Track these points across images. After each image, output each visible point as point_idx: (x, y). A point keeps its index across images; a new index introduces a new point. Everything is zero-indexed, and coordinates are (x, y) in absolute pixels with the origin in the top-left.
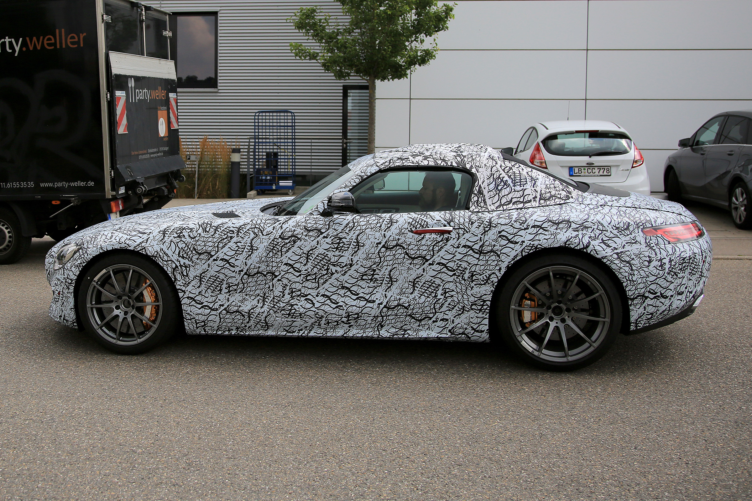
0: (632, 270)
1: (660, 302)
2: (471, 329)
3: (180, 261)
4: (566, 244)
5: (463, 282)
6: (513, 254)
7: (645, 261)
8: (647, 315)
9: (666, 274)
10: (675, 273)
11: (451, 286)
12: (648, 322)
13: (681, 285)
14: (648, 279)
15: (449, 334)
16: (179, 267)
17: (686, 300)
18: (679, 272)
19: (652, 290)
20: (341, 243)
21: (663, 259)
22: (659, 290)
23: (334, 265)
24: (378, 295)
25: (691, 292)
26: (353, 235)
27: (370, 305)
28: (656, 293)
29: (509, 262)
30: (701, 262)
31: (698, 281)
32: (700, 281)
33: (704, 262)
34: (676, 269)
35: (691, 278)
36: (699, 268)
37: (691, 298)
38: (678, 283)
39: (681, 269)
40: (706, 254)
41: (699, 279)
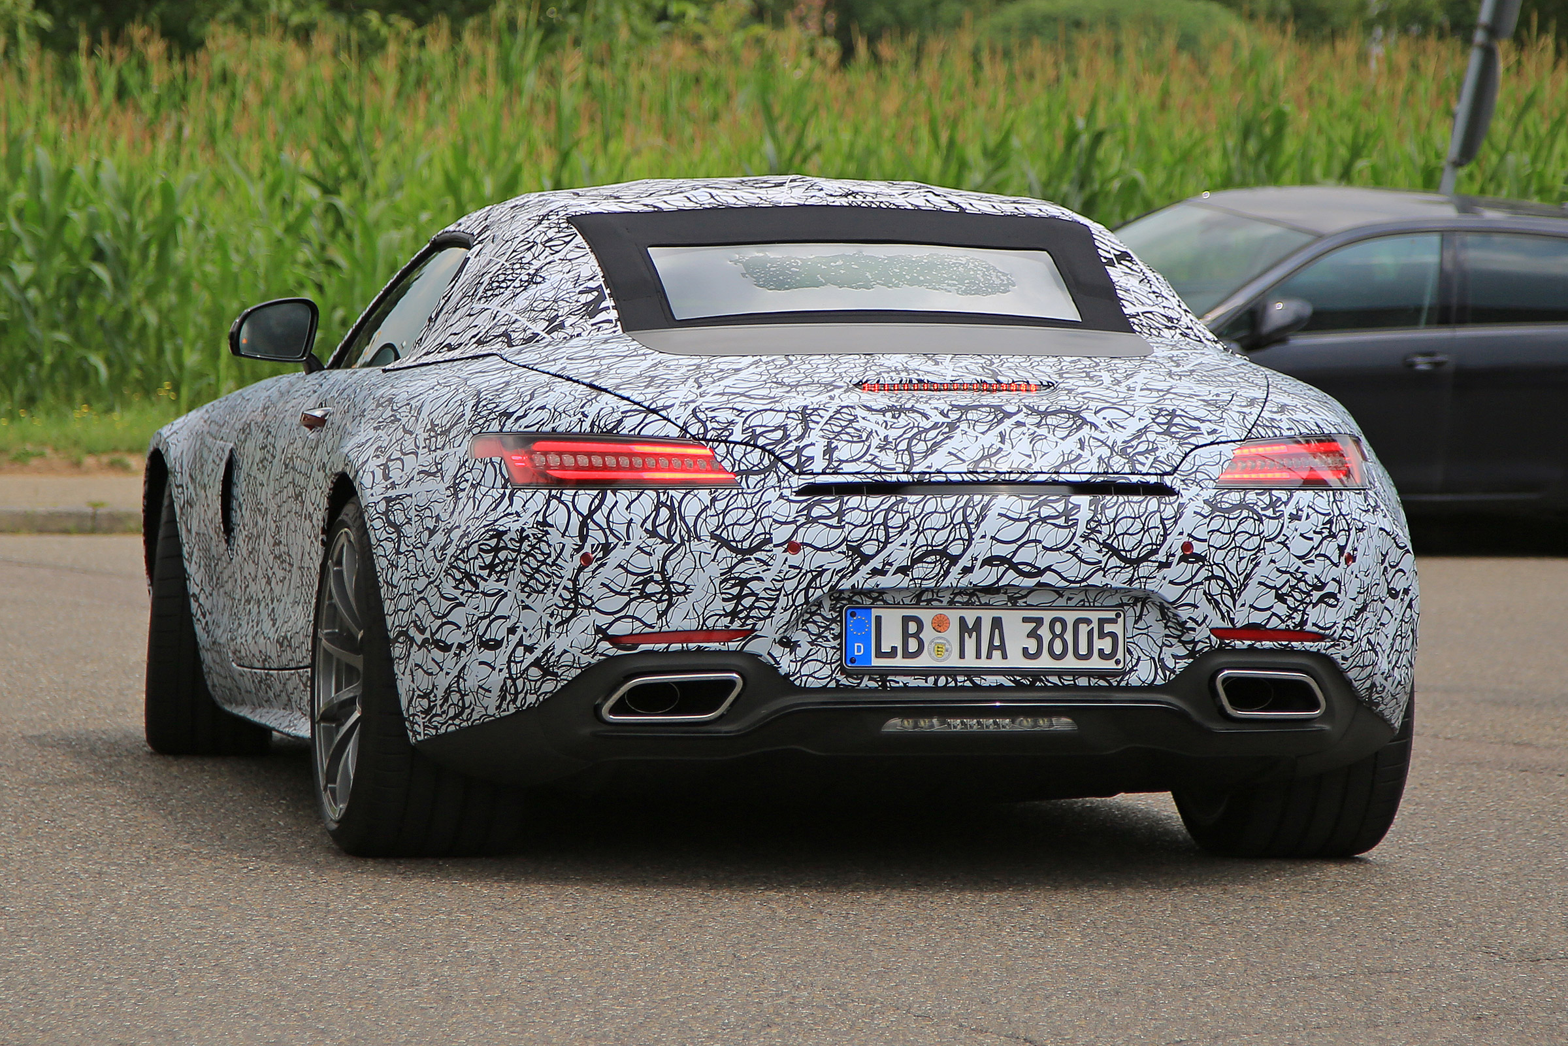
0: (398, 551)
1: (433, 659)
7: (427, 528)
9: (442, 575)
10: (467, 575)
12: (430, 721)
13: (491, 617)
14: (416, 584)
17: (509, 668)
18: (485, 573)
19: (420, 619)
21: (456, 528)
22: (428, 620)
25: (530, 649)
28: (424, 630)
30: (572, 556)
31: (559, 619)
32: (568, 620)
33: (587, 560)
34: (472, 561)
35: (528, 602)
36: (562, 577)
37: (527, 669)
38: (482, 609)
39: (491, 567)
40: (611, 539)
41: (567, 613)
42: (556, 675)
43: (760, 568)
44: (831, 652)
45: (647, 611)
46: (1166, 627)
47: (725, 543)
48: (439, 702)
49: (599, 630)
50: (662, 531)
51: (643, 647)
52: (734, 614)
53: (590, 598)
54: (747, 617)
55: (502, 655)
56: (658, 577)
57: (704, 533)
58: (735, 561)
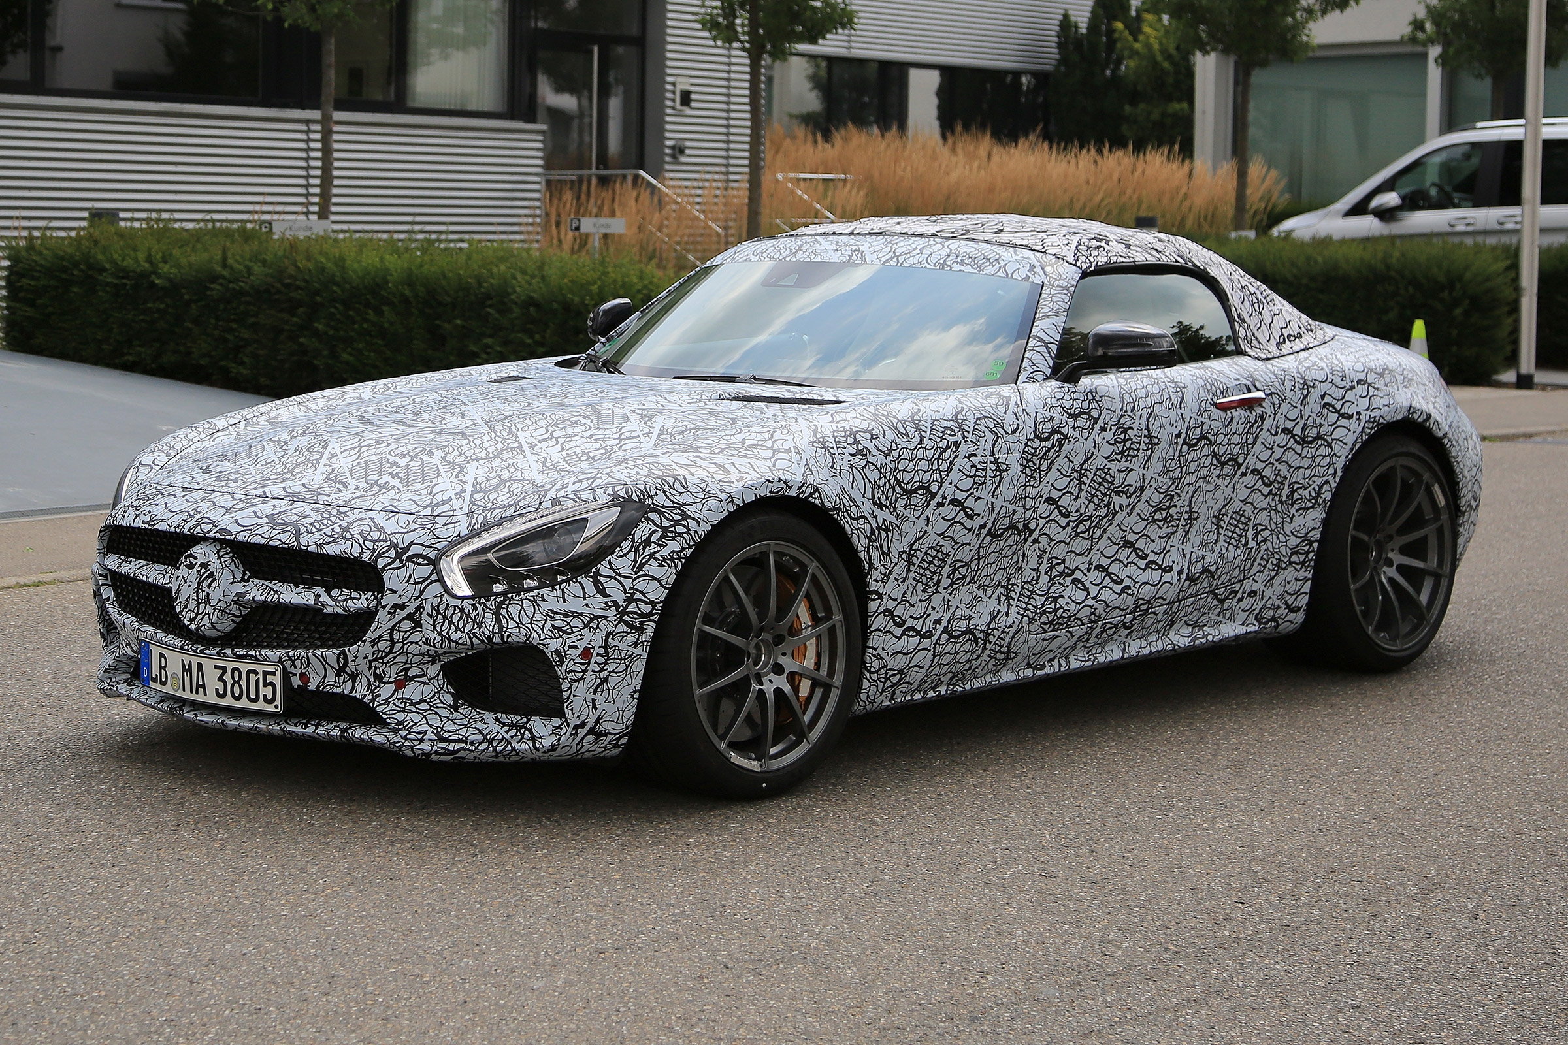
2: (1284, 607)
3: (876, 517)
5: (1279, 507)
6: (1350, 439)
11: (1263, 518)
15: (1257, 623)
16: (877, 532)
20: (1128, 440)
23: (1118, 493)
24: (1174, 555)
26: (1139, 421)
27: (1167, 577)
29: (1347, 457)
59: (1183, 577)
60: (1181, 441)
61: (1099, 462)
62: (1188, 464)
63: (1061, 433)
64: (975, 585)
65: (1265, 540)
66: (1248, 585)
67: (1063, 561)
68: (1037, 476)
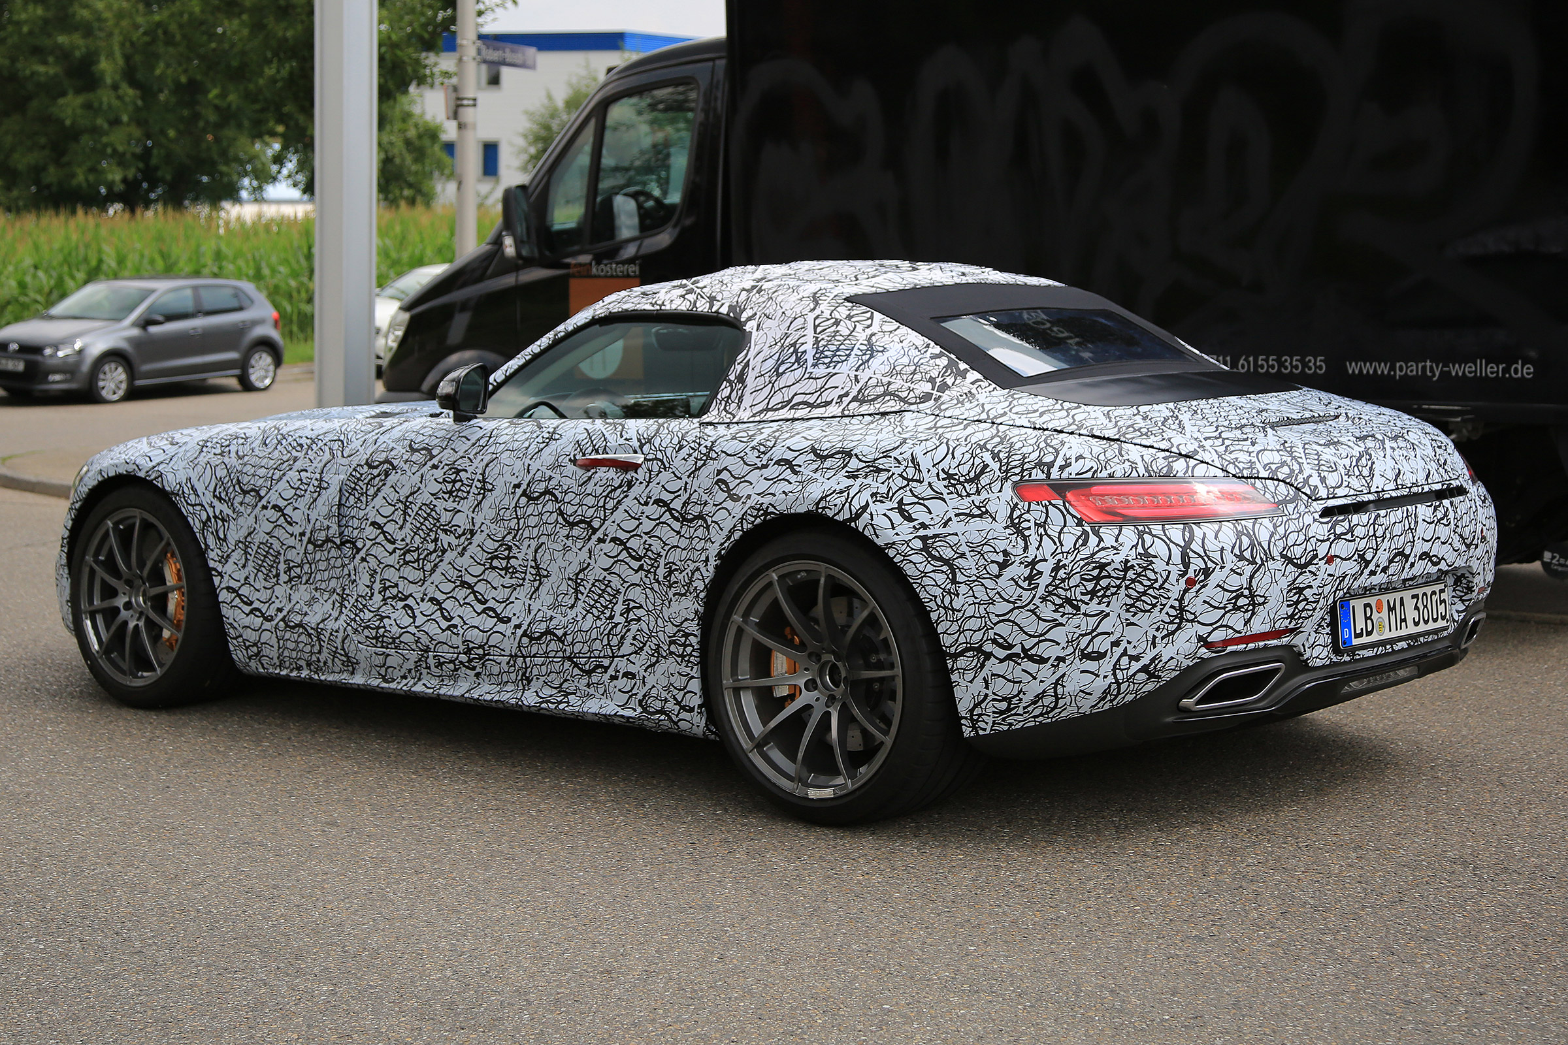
0: (954, 581)
1: (1023, 670)
2: (673, 701)
3: (214, 507)
4: (818, 508)
5: (656, 586)
6: (727, 525)
7: (993, 562)
8: (994, 700)
9: (1037, 601)
10: (1068, 601)
11: (636, 594)
12: (1004, 720)
13: (1093, 633)
14: (991, 608)
15: (639, 710)
16: (213, 520)
17: (1114, 674)
18: (1087, 598)
19: (1002, 637)
20: (458, 481)
21: (1040, 561)
22: (1017, 639)
23: (445, 531)
24: (517, 607)
25: (1137, 658)
26: (477, 464)
27: (501, 627)
28: (1011, 647)
29: (722, 544)
30: (1178, 580)
31: (1165, 632)
32: (1173, 633)
33: (1191, 583)
34: (1073, 589)
35: (1132, 620)
36: (1169, 598)
37: (1134, 674)
38: (1083, 627)
39: (1093, 593)
40: (1210, 564)
41: (1172, 627)
42: (1159, 677)
43: (1311, 578)
44: (1326, 637)
45: (1236, 620)
46: (1454, 590)
47: (1290, 561)
48: (1023, 705)
49: (1200, 638)
50: (1247, 554)
51: (1230, 649)
52: (1291, 617)
53: (1194, 614)
54: (1300, 618)
55: (1106, 666)
56: (1246, 592)
57: (1276, 554)
58: (1297, 574)
59: (520, 632)
60: (519, 491)
61: (424, 497)
62: (526, 517)
63: (392, 464)
64: (313, 587)
65: (639, 619)
66: (621, 664)
67: (396, 585)
68: (364, 499)
